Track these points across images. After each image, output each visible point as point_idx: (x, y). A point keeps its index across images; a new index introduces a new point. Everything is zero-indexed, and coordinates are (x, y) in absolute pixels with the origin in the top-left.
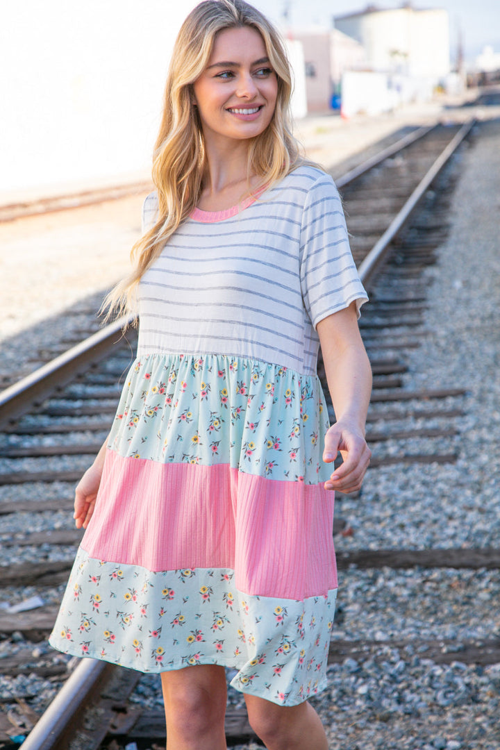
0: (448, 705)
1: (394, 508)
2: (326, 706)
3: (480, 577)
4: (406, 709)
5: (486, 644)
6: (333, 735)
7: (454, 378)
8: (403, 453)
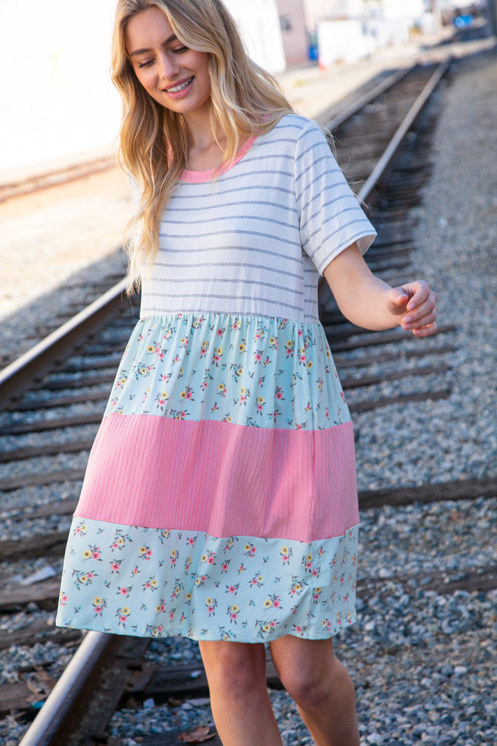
0: (453, 633)
1: (391, 448)
3: (479, 507)
4: (413, 640)
5: (487, 570)
7: (444, 314)
8: (397, 393)
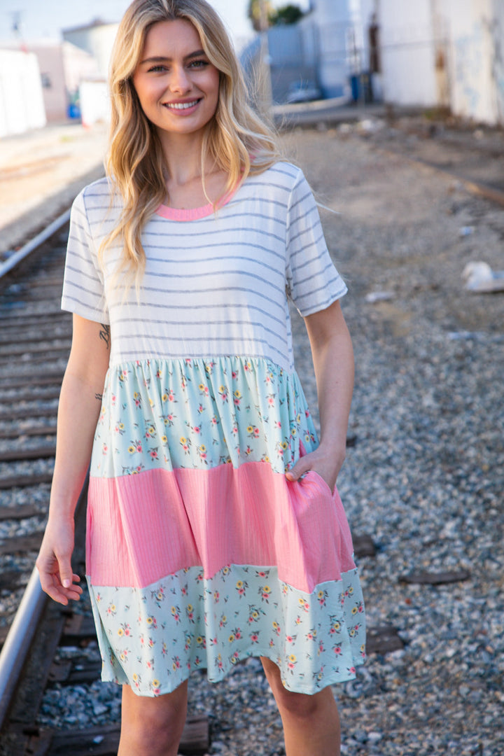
0: (359, 697)
2: (239, 708)
6: (253, 738)
